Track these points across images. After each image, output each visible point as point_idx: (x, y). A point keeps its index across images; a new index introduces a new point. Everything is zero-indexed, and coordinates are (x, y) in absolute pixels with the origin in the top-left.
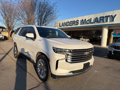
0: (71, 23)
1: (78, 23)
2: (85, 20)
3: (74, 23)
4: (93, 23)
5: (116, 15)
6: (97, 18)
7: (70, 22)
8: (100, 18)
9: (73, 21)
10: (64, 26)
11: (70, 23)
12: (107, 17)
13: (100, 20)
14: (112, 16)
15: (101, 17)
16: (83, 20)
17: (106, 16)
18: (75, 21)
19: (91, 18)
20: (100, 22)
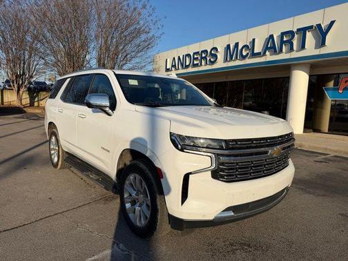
0: (195, 56)
1: (216, 56)
2: (237, 45)
3: (205, 58)
4: (258, 55)
5: (332, 23)
6: (272, 37)
7: (194, 54)
8: (282, 38)
9: (202, 52)
10: (176, 69)
11: (194, 59)
12: (303, 31)
13: (282, 42)
14: (319, 26)
15: (283, 34)
16: (229, 46)
17: (298, 30)
18: (206, 51)
19: (254, 40)
20: (281, 51)
